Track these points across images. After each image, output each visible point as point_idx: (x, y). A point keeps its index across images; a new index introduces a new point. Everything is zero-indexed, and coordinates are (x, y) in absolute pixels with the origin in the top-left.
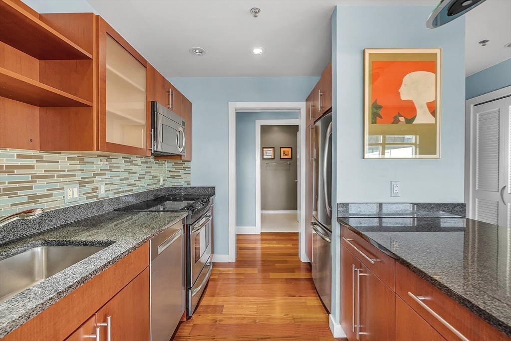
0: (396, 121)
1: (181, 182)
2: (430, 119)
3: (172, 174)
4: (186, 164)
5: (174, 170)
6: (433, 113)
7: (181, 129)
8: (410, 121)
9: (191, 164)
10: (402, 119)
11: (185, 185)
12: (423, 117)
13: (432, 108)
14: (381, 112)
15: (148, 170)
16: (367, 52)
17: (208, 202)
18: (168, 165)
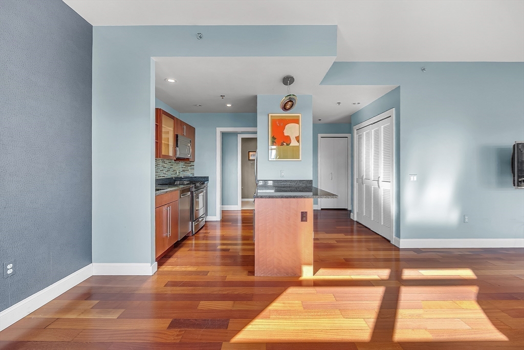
0: (282, 145)
1: (188, 174)
2: (297, 144)
3: (183, 169)
4: (192, 164)
5: (185, 167)
6: (298, 141)
7: (189, 145)
8: (288, 145)
9: (195, 163)
10: (285, 144)
11: (191, 176)
12: (294, 143)
13: (298, 139)
14: (275, 141)
15: (171, 166)
16: (270, 115)
17: (203, 183)
18: (181, 164)
